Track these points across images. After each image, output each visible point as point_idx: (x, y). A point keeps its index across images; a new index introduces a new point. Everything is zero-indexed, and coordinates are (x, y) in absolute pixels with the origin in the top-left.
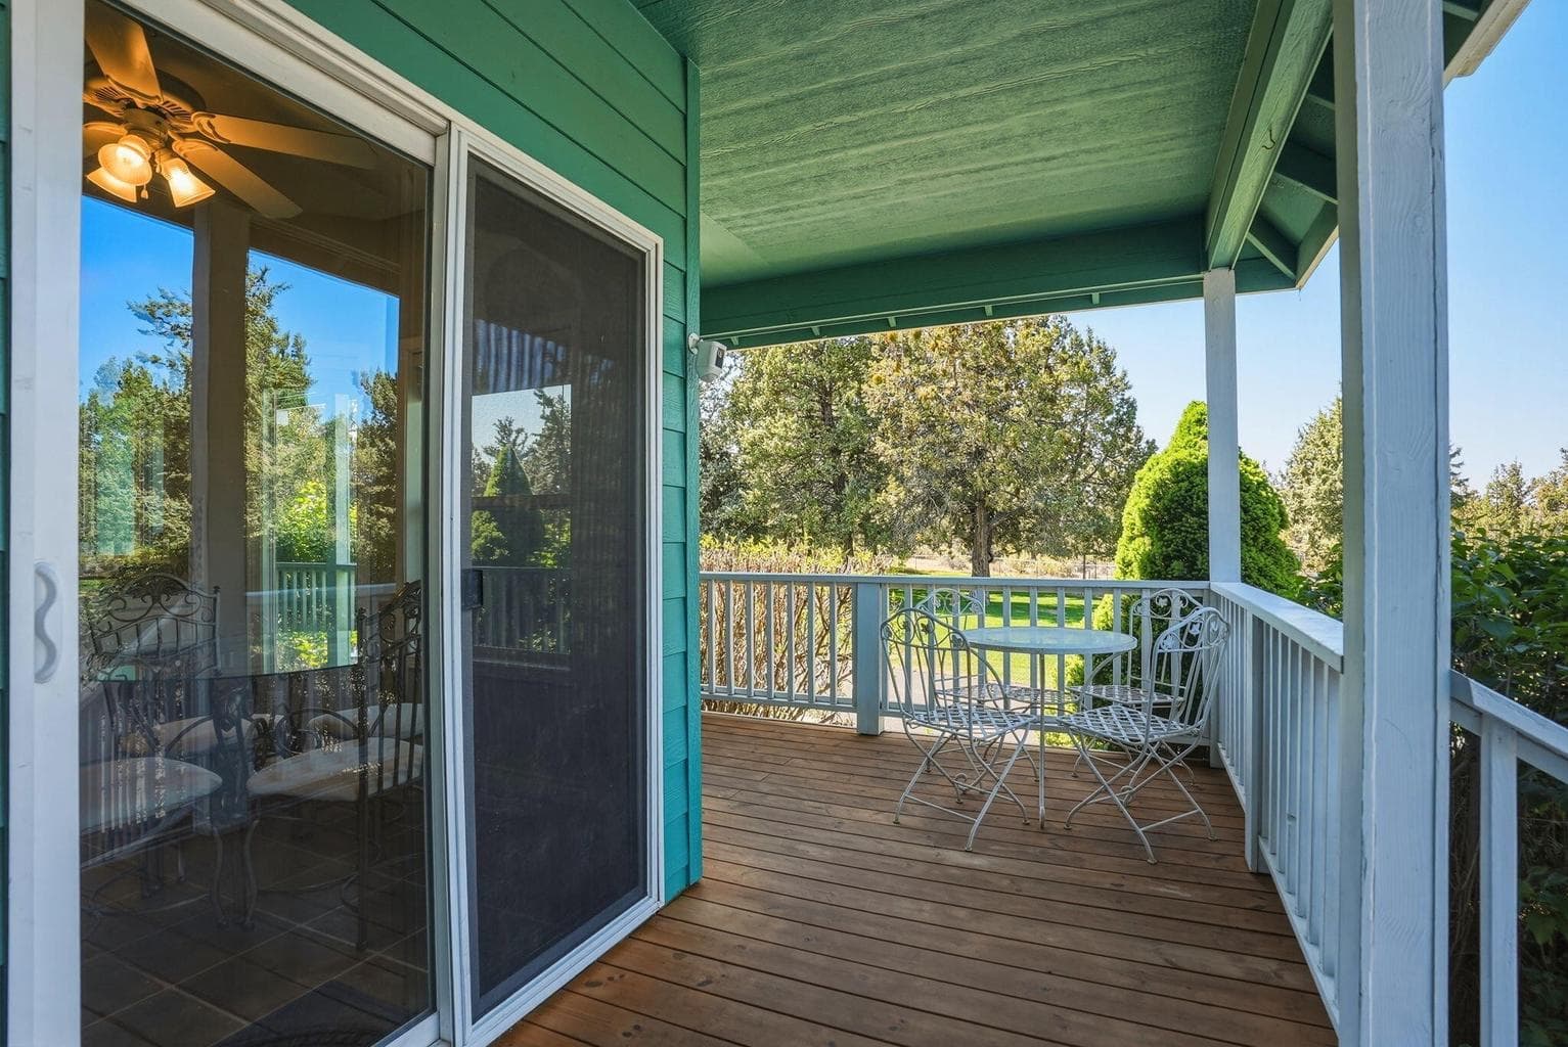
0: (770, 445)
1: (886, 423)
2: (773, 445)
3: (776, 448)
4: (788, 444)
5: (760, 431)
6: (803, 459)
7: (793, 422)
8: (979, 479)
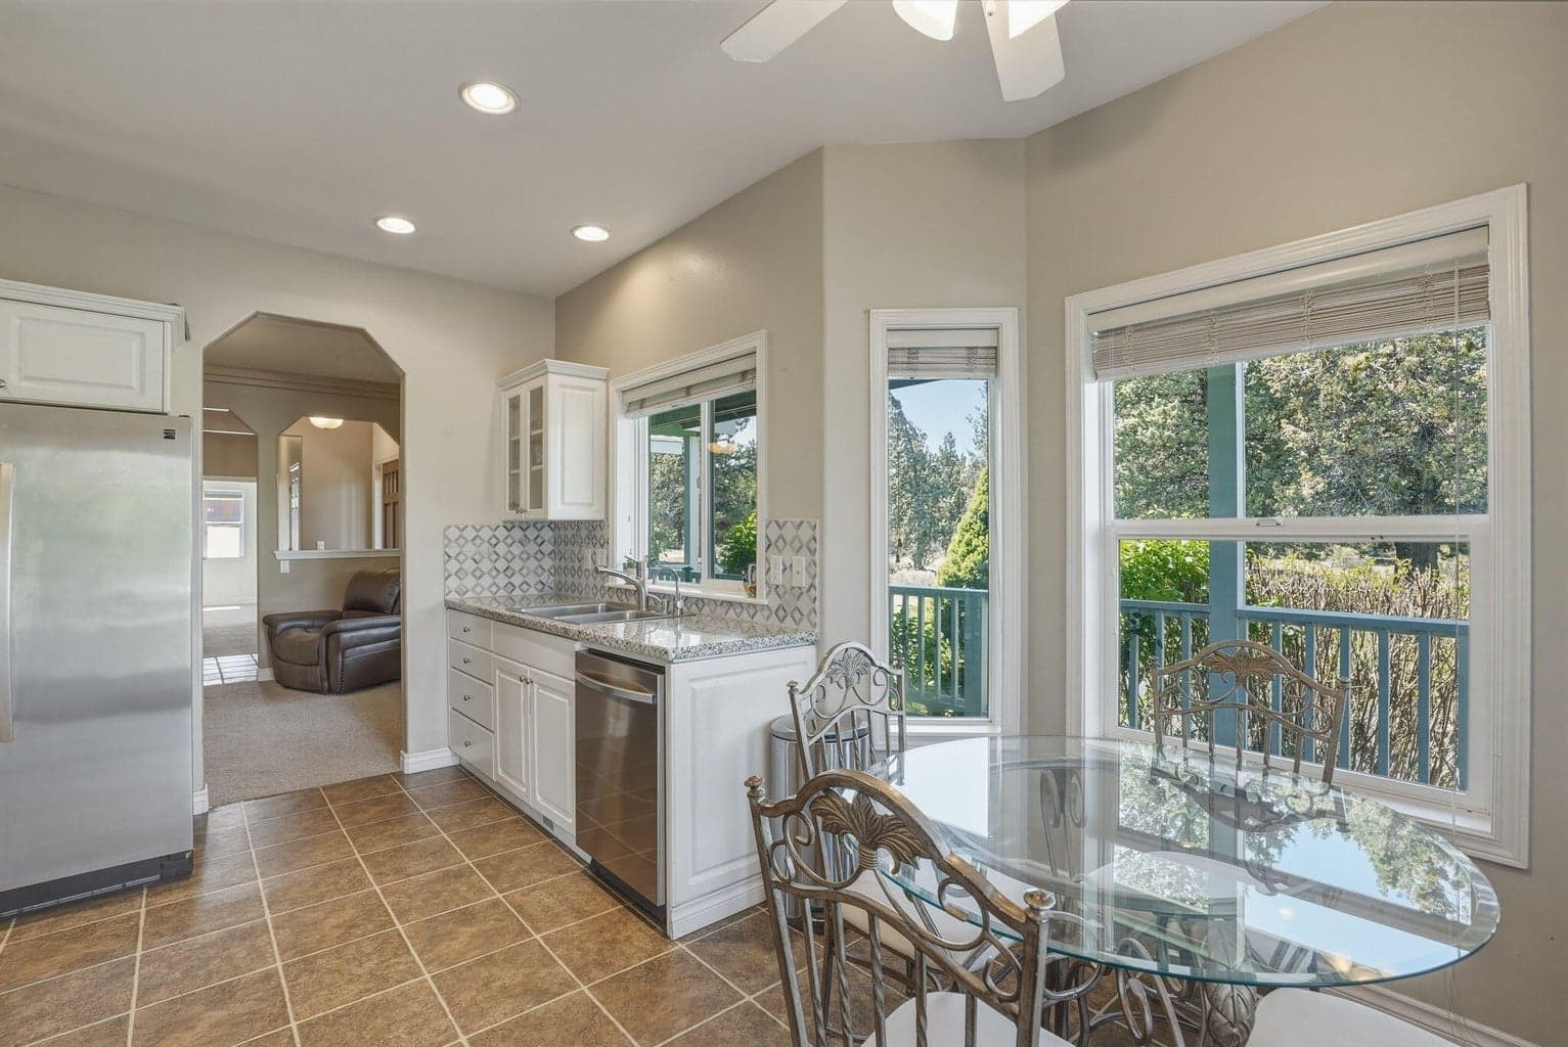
0: (1145, 435)
1: (1295, 402)
2: (1148, 434)
3: (1153, 437)
4: (1167, 433)
5: (1132, 421)
6: (1182, 447)
7: (1173, 408)
8: (1434, 464)
